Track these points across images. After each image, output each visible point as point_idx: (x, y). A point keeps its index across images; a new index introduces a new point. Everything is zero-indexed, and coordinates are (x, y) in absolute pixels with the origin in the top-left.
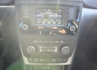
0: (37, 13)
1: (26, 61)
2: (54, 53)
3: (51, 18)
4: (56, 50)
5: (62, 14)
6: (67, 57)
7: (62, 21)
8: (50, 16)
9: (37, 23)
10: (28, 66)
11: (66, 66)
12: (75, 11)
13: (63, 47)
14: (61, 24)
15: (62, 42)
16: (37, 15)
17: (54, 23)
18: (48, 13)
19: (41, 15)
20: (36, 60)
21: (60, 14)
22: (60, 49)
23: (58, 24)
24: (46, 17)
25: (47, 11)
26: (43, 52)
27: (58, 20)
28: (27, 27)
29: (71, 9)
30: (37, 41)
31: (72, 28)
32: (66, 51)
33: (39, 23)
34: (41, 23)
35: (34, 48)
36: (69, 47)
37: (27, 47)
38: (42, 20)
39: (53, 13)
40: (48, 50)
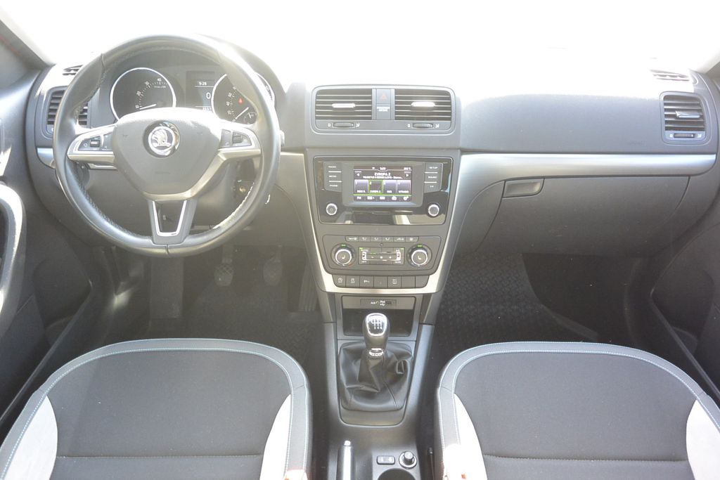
0: (356, 177)
1: (329, 284)
2: (393, 264)
3: (388, 187)
4: (398, 259)
5: (411, 177)
6: (425, 274)
7: (411, 193)
8: (384, 182)
9: (355, 199)
10: (332, 295)
11: (426, 297)
12: (439, 172)
13: (413, 250)
14: (409, 200)
15: (411, 239)
16: (356, 181)
17: (394, 198)
18: (379, 175)
19: (366, 181)
20: (353, 280)
21: (407, 178)
22: (407, 256)
23: (403, 200)
24: (376, 186)
25: (378, 172)
26: (369, 263)
27: (403, 192)
28: (336, 208)
29: (431, 168)
30: (355, 239)
31: (433, 209)
32: (420, 259)
33: (360, 198)
34: (364, 199)
35: (349, 252)
36: (429, 250)
37: (334, 250)
38: (367, 193)
39: (391, 175)
40: (381, 257)
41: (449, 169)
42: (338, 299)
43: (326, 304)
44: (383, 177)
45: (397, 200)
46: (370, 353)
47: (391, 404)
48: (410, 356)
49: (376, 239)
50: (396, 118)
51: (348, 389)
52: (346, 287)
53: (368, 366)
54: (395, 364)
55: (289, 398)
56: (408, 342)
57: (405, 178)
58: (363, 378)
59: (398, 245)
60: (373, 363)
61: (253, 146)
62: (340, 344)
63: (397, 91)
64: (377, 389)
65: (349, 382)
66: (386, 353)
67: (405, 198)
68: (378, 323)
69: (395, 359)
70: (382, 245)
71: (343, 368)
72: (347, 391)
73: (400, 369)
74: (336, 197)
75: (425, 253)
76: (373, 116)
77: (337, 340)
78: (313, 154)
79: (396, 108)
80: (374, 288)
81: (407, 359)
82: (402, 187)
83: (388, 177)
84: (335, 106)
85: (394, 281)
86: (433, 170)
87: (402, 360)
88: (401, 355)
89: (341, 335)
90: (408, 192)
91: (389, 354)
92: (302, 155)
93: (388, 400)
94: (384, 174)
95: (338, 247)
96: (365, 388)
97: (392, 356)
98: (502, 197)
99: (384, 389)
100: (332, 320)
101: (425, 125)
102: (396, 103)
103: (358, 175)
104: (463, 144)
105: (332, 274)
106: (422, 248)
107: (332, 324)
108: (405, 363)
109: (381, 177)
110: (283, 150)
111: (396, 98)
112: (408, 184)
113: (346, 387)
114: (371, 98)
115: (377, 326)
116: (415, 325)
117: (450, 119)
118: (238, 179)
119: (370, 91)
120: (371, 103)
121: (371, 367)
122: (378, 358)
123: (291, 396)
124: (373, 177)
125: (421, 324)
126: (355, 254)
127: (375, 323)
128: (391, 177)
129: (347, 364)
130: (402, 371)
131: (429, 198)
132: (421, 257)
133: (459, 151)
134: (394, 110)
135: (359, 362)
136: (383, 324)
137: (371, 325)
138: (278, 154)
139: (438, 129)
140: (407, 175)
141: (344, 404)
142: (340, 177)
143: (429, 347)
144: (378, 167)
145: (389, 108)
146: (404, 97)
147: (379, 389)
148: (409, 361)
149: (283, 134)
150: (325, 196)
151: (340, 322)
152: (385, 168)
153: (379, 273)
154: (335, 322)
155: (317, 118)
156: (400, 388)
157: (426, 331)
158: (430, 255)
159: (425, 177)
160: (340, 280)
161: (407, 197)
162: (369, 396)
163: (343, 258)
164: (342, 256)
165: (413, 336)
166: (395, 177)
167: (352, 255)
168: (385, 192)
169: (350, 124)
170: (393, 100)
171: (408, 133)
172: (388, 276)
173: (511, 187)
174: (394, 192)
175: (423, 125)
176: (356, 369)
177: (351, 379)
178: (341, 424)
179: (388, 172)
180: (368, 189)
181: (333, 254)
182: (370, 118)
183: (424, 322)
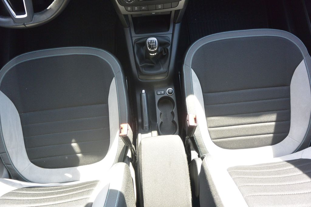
10: (126, 16)
11: (177, 11)
20: (136, 8)
42: (129, 17)
43: (123, 19)
47: (161, 70)
48: (170, 44)
51: (141, 67)
52: (133, 11)
54: (162, 51)
56: (168, 35)
62: (134, 39)
64: (154, 64)
65: (141, 62)
71: (137, 55)
77: (132, 37)
80: (148, 10)
81: (168, 46)
85: (160, 6)
87: (166, 47)
89: (133, 34)
93: (160, 68)
96: (148, 64)
99: (157, 63)
100: (128, 26)
105: (124, 6)
107: (128, 28)
108: (167, 49)
113: (140, 66)
116: (172, 25)
123: (115, 77)
125: (174, 23)
127: (151, 44)
129: (138, 50)
130: (166, 53)
141: (139, 73)
148: (169, 48)
154: (129, 27)
156: (165, 62)
157: (177, 27)
160: (129, 8)
165: (171, 31)
172: (156, 4)
183: (176, 22)
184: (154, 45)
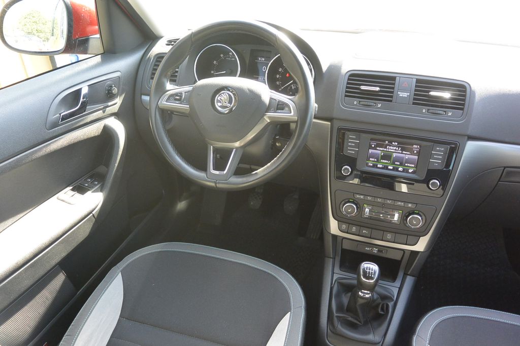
0: (371, 147)
1: (334, 226)
2: (390, 222)
3: (397, 159)
4: (396, 219)
5: (418, 154)
6: (417, 235)
7: (416, 167)
8: (394, 155)
9: (367, 165)
10: (335, 237)
11: (414, 254)
12: (445, 153)
13: (410, 214)
14: (413, 172)
15: (410, 205)
16: (371, 151)
17: (400, 169)
18: (391, 149)
19: (379, 151)
20: (354, 229)
21: (414, 155)
22: (404, 218)
23: (407, 172)
24: (387, 157)
25: (390, 146)
26: (370, 218)
27: (409, 165)
28: (350, 170)
29: (438, 149)
30: (362, 197)
31: (434, 184)
32: (415, 222)
33: (372, 165)
34: (375, 166)
35: (355, 207)
36: (424, 217)
37: (343, 202)
38: (378, 161)
39: (401, 150)
40: (381, 215)
41: (454, 151)
42: (339, 240)
43: (329, 243)
44: (394, 150)
45: (403, 171)
46: (360, 293)
47: (370, 337)
48: (393, 300)
49: (379, 200)
50: (414, 104)
51: (337, 316)
52: (347, 233)
53: (356, 302)
54: (379, 304)
55: (288, 315)
56: (393, 288)
57: (413, 153)
58: (350, 309)
59: (397, 208)
60: (361, 301)
61: (292, 114)
62: (336, 277)
63: (418, 81)
64: (360, 322)
65: (338, 311)
66: (373, 296)
67: (411, 171)
68: (371, 271)
69: (379, 301)
70: (383, 206)
71: (335, 298)
72: (335, 319)
73: (382, 309)
74: (352, 162)
75: (420, 218)
76: (394, 99)
77: (333, 273)
78: (337, 124)
79: (415, 95)
80: (370, 238)
81: (389, 302)
82: (408, 161)
83: (398, 151)
84: (363, 88)
85: (389, 236)
86: (439, 151)
87: (385, 302)
88: (385, 298)
89: (337, 270)
90: (413, 166)
91: (376, 296)
92: (329, 123)
93: (368, 333)
94: (395, 148)
95: (346, 200)
96: (350, 319)
97: (377, 299)
98: (499, 181)
99: (366, 323)
100: (332, 256)
101: (439, 112)
102: (416, 90)
103: (373, 146)
104: (470, 132)
105: (338, 221)
106: (418, 214)
107: (331, 259)
108: (387, 306)
109: (392, 151)
110: (315, 118)
111: (416, 86)
112: (415, 159)
113: (335, 314)
114: (394, 84)
115: (369, 274)
116: (401, 274)
117: (462, 109)
118: (276, 135)
119: (394, 79)
120: (393, 88)
121: (358, 304)
122: (367, 299)
123: (291, 313)
124: (386, 149)
125: (405, 274)
126: (360, 208)
127: (368, 271)
128: (401, 152)
129: (338, 295)
130: (384, 312)
131: (432, 174)
132: (416, 221)
133: (466, 137)
134: (412, 96)
135: (349, 294)
136: (375, 273)
137: (365, 272)
138: (311, 119)
139: (450, 116)
140: (415, 152)
141: (331, 328)
142: (357, 145)
143: (410, 295)
144: (391, 142)
145: (409, 94)
146: (424, 86)
147: (362, 323)
148: (391, 304)
149: (317, 106)
150: (342, 159)
151: (338, 259)
152: (397, 144)
153: (377, 226)
154: (334, 258)
155: (346, 96)
156: (380, 325)
157: (409, 281)
158: (424, 221)
159: (431, 156)
160: (344, 227)
161: (412, 170)
162: (353, 326)
163: (349, 211)
164: (349, 208)
165: (398, 283)
166: (404, 152)
167: (357, 210)
168: (394, 163)
169: (373, 104)
170: (414, 88)
171: (422, 117)
172: (384, 231)
173: (509, 173)
174: (401, 164)
175: (437, 112)
176: (345, 300)
177: (340, 308)
178: (326, 344)
179: (399, 147)
180: (380, 158)
181: (341, 206)
182: (391, 101)
183: (409, 273)
184: (372, 272)
